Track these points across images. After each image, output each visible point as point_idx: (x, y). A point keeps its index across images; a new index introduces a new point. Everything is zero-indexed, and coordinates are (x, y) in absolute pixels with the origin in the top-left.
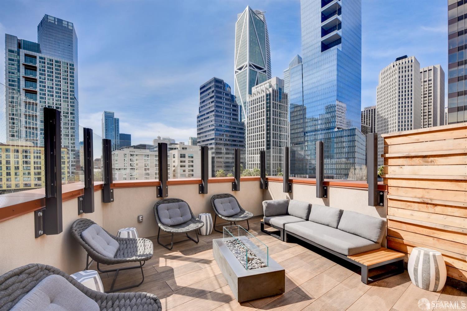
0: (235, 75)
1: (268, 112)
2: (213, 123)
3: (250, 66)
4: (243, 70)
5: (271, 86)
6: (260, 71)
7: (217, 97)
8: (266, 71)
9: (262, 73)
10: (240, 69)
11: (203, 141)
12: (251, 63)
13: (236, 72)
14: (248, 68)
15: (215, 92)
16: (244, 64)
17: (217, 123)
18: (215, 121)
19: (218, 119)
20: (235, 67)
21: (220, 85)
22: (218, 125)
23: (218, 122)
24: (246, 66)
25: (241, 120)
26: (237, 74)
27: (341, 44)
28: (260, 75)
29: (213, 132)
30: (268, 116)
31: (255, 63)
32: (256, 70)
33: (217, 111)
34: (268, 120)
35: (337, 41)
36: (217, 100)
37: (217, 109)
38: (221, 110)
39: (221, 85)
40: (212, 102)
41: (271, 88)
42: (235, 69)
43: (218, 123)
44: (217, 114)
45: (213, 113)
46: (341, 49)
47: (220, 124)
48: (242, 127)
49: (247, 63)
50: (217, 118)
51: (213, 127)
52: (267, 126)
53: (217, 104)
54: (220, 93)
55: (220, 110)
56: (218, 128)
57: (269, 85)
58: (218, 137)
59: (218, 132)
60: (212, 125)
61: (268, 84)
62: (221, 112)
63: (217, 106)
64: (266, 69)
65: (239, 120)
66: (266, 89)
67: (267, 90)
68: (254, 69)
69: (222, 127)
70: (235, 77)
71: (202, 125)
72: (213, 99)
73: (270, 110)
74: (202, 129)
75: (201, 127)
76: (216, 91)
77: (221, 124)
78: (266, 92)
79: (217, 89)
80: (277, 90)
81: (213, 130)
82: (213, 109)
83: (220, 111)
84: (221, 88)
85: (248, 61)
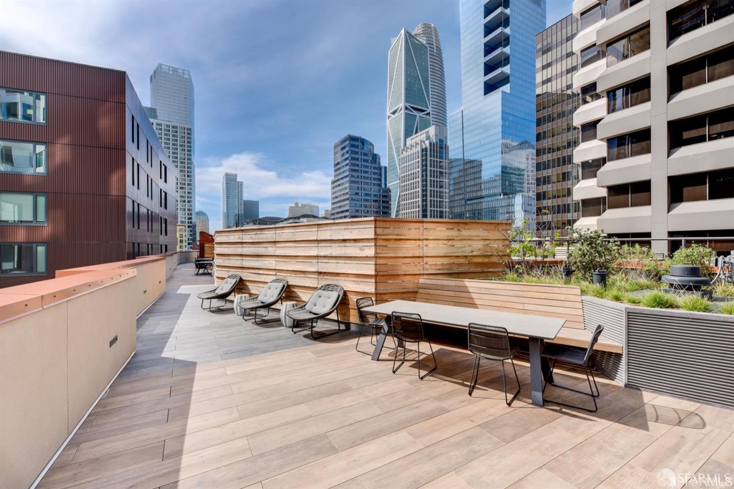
0: (388, 121)
1: (424, 173)
2: (348, 191)
3: (406, 108)
4: (397, 114)
5: (428, 138)
6: (421, 114)
7: (353, 159)
8: (429, 113)
9: (425, 116)
10: (394, 113)
11: (338, 213)
12: (408, 105)
13: (389, 117)
14: (403, 112)
15: (350, 152)
16: (397, 107)
17: (352, 191)
18: (350, 189)
19: (354, 185)
20: (388, 110)
21: (356, 143)
22: (354, 193)
23: (353, 189)
24: (401, 110)
25: (386, 185)
26: (391, 119)
27: (509, 84)
28: (420, 120)
29: (348, 202)
30: (424, 178)
31: (413, 103)
32: (415, 113)
33: (352, 176)
34: (424, 183)
35: (504, 80)
36: (352, 162)
37: (352, 174)
38: (358, 174)
39: (358, 144)
40: (347, 165)
41: (428, 141)
42: (388, 114)
43: (354, 191)
44: (352, 179)
45: (348, 179)
46: (508, 91)
47: (356, 191)
48: (386, 194)
49: (402, 105)
50: (352, 185)
51: (348, 196)
52: (423, 191)
53: (352, 168)
54: (356, 153)
55: (355, 174)
56: (354, 197)
57: (426, 137)
58: (354, 208)
59: (354, 202)
60: (347, 193)
61: (425, 135)
62: (358, 177)
63: (353, 170)
64: (429, 110)
65: (383, 186)
66: (422, 141)
67: (423, 144)
68: (412, 112)
69: (359, 196)
70: (388, 123)
71: (336, 192)
72: (347, 162)
73: (426, 170)
74: (336, 197)
75: (336, 195)
76: (352, 151)
77: (358, 191)
78: (422, 146)
79: (352, 149)
80: (437, 143)
81: (348, 199)
82: (347, 173)
83: (356, 176)
84: (357, 147)
85: (403, 102)
